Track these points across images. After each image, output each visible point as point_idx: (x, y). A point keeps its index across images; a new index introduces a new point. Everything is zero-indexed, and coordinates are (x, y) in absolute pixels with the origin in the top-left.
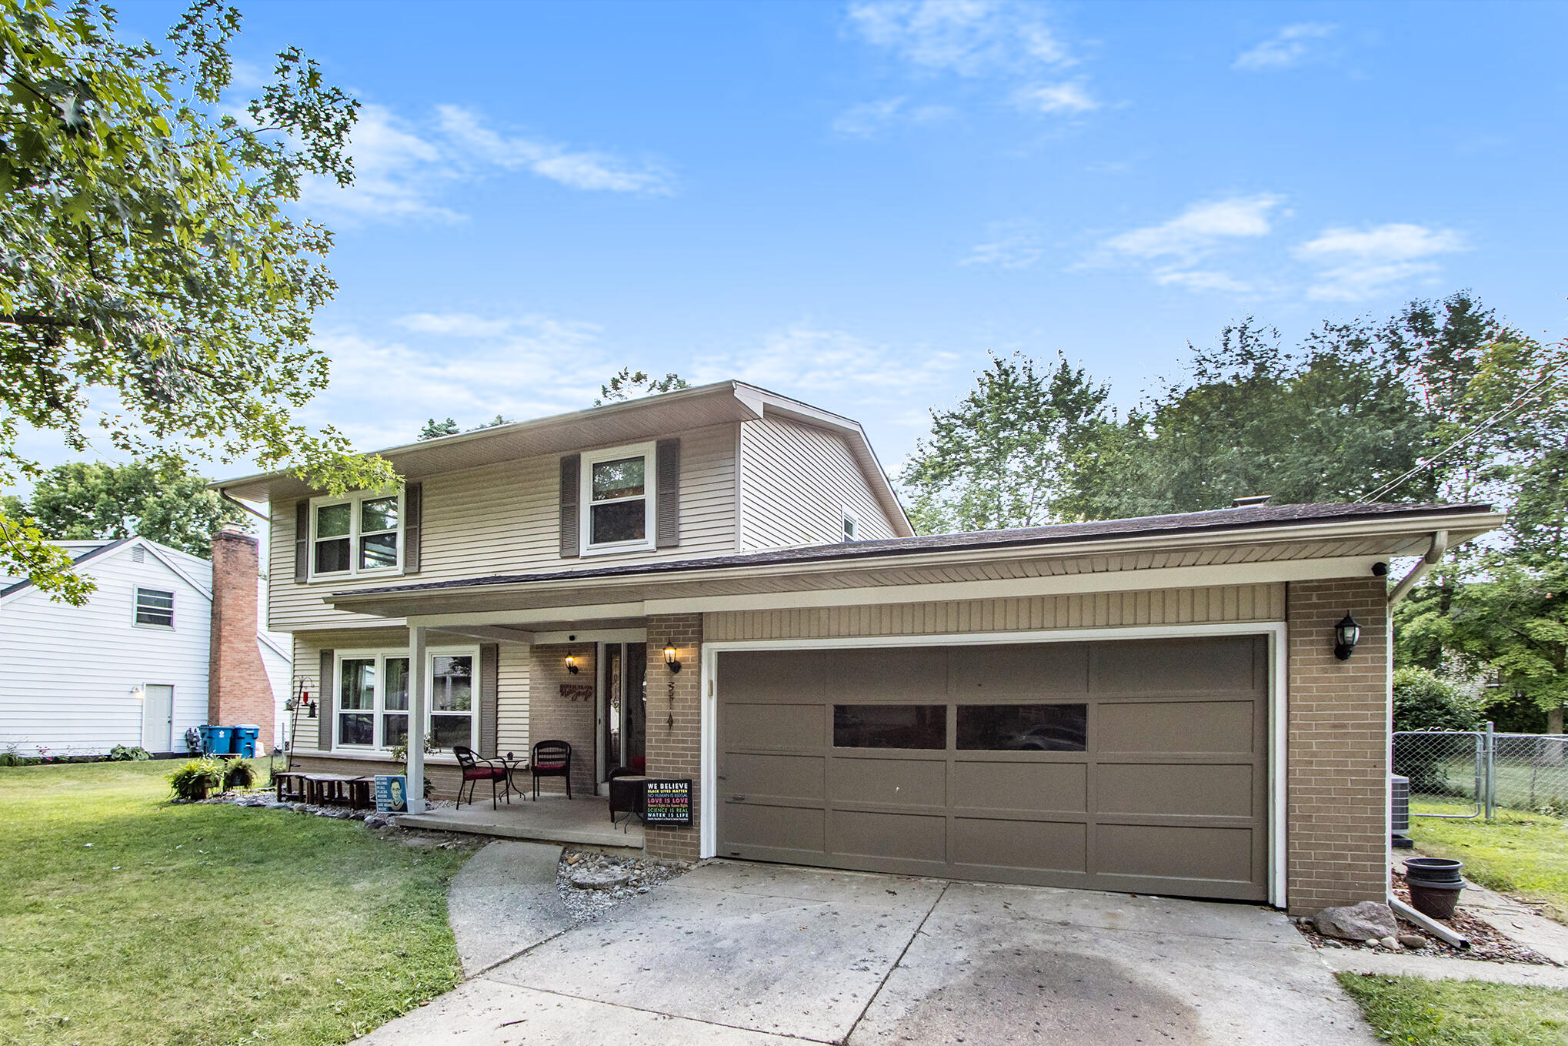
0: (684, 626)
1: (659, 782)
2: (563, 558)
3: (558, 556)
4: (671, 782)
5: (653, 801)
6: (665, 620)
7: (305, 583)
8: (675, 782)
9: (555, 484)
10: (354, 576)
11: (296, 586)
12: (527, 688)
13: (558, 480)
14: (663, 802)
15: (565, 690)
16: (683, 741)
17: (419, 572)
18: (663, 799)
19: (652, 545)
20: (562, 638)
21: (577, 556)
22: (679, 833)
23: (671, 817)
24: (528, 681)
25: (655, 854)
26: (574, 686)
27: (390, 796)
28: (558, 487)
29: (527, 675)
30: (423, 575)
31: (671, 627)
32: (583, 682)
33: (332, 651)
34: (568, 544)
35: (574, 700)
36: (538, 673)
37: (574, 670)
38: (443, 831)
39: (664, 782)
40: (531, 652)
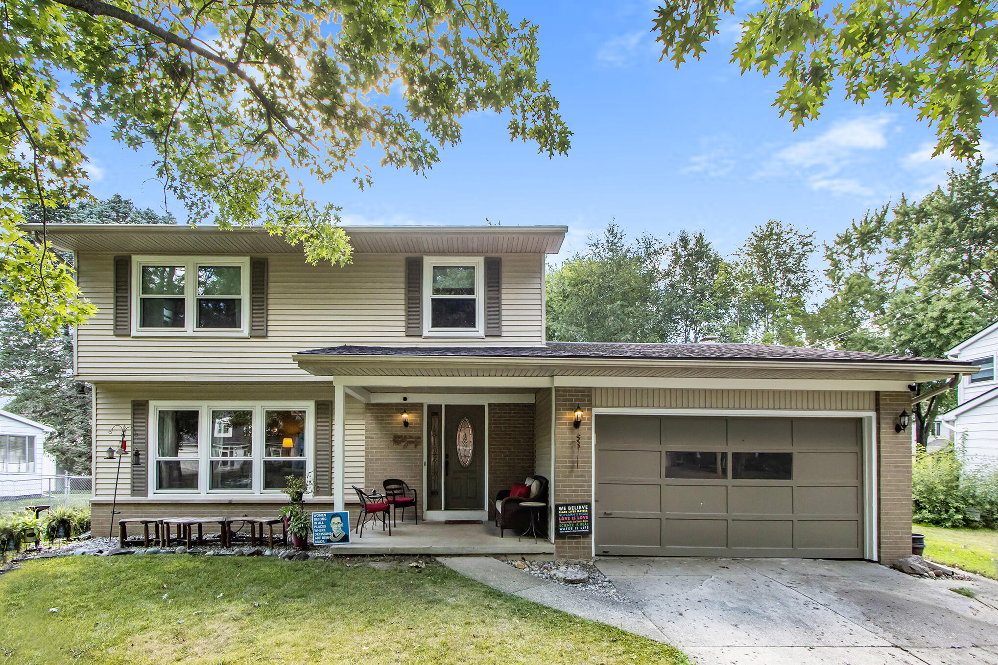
0: (582, 396)
1: (567, 506)
2: (407, 336)
3: (403, 334)
4: (576, 505)
5: (563, 519)
6: (569, 391)
7: (129, 335)
8: (579, 505)
9: (400, 277)
10: (190, 333)
11: (114, 338)
12: (363, 438)
13: (403, 274)
14: (571, 520)
15: (397, 440)
16: (582, 476)
17: (266, 336)
18: (571, 517)
19: (482, 333)
20: (397, 399)
21: (420, 336)
22: (581, 540)
23: (577, 530)
24: (363, 432)
25: (564, 557)
26: (405, 437)
27: (329, 529)
28: (403, 280)
29: (363, 427)
30: (270, 339)
31: (573, 396)
32: (413, 433)
33: (148, 402)
34: (413, 326)
35: (405, 447)
36: (373, 426)
37: (406, 424)
38: (382, 555)
39: (571, 505)
40: (367, 409)
